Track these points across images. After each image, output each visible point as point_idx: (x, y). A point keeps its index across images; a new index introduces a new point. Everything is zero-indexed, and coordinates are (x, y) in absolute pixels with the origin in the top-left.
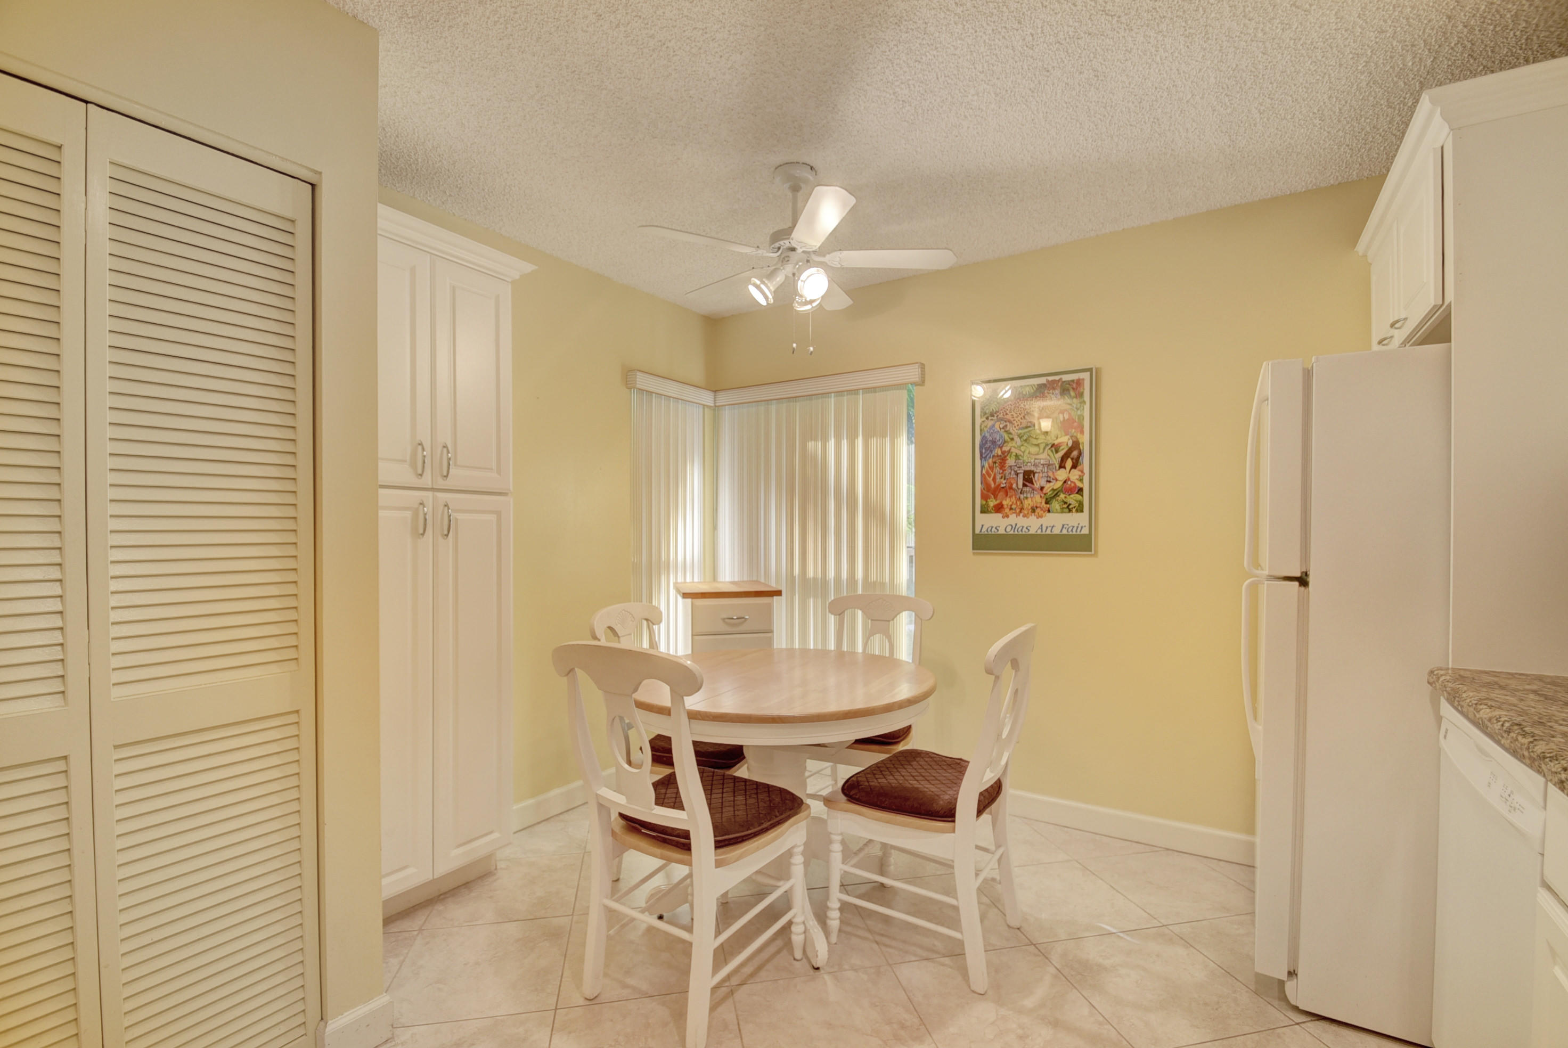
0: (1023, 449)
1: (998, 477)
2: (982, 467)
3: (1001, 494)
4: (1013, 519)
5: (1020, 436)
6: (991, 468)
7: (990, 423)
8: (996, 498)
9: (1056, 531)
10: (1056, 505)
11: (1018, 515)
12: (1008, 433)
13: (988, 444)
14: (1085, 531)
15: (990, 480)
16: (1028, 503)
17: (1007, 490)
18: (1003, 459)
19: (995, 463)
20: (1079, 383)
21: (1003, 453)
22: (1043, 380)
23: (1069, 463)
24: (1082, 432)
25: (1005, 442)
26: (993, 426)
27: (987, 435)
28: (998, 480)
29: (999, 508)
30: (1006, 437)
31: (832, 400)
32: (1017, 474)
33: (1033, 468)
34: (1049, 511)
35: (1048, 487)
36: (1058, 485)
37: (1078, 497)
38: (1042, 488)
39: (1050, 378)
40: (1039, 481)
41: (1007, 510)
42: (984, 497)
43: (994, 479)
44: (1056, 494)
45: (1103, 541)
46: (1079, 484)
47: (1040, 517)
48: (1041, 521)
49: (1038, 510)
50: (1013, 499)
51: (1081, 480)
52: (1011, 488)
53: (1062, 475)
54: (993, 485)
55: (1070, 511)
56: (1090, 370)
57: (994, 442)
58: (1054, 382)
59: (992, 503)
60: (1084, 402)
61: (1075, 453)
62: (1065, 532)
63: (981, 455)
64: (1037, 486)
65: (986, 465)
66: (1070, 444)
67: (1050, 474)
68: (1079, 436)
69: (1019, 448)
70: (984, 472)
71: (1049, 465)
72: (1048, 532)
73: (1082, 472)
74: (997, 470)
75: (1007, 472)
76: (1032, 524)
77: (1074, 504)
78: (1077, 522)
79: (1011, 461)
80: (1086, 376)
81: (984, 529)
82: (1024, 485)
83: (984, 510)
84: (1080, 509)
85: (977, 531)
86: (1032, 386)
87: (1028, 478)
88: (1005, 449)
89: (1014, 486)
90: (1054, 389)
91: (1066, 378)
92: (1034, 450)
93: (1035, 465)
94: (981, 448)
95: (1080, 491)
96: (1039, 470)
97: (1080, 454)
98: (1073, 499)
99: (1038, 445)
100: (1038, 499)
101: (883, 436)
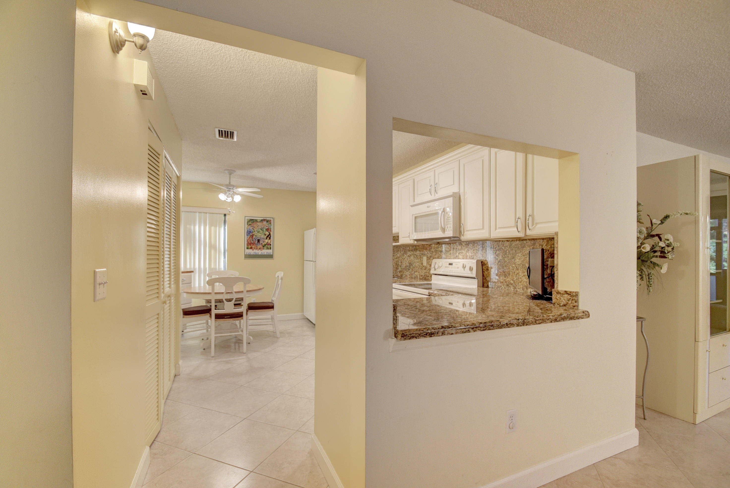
0: (257, 234)
1: (251, 240)
2: (247, 238)
3: (252, 245)
4: (255, 251)
5: (257, 231)
6: (250, 238)
7: (249, 227)
8: (250, 245)
9: (265, 254)
10: (265, 248)
11: (256, 250)
12: (254, 230)
13: (249, 232)
14: (272, 254)
15: (249, 241)
16: (258, 247)
17: (253, 244)
18: (252, 236)
19: (250, 237)
20: (270, 220)
21: (253, 235)
22: (262, 219)
23: (268, 238)
24: (271, 231)
25: (253, 232)
26: (250, 228)
27: (248, 230)
28: (251, 241)
29: (251, 248)
30: (253, 231)
31: (197, 214)
32: (256, 240)
33: (260, 239)
34: (263, 249)
35: (263, 244)
36: (266, 243)
37: (270, 246)
38: (262, 244)
39: (264, 218)
40: (261, 242)
41: (253, 249)
42: (247, 245)
43: (250, 241)
44: (265, 245)
45: (275, 256)
46: (270, 243)
47: (261, 250)
48: (262, 251)
49: (261, 249)
50: (255, 246)
51: (271, 242)
52: (254, 243)
53: (266, 241)
54: (250, 242)
55: (268, 249)
56: (273, 218)
57: (250, 232)
58: (265, 219)
59: (249, 247)
60: (271, 225)
61: (269, 236)
62: (267, 254)
63: (247, 234)
64: (261, 243)
65: (248, 237)
66: (268, 234)
67: (264, 240)
68: (270, 232)
69: (256, 234)
70: (248, 239)
71: (263, 238)
72: (263, 254)
73: (271, 240)
74: (251, 239)
75: (253, 239)
76: (259, 252)
77: (269, 248)
78: (269, 252)
79: (254, 237)
80: (272, 219)
81: (247, 253)
82: (258, 243)
83: (247, 248)
84: (271, 249)
85: (246, 254)
86: (260, 220)
87: (259, 241)
88: (253, 234)
89: (255, 243)
90: (265, 221)
91: (268, 219)
92: (260, 234)
93: (260, 238)
94: (247, 233)
95: (271, 245)
96: (261, 239)
97: (271, 236)
98: (269, 246)
99: (261, 234)
100: (261, 246)
101: (216, 227)
